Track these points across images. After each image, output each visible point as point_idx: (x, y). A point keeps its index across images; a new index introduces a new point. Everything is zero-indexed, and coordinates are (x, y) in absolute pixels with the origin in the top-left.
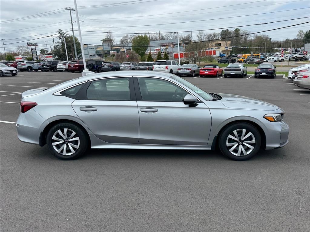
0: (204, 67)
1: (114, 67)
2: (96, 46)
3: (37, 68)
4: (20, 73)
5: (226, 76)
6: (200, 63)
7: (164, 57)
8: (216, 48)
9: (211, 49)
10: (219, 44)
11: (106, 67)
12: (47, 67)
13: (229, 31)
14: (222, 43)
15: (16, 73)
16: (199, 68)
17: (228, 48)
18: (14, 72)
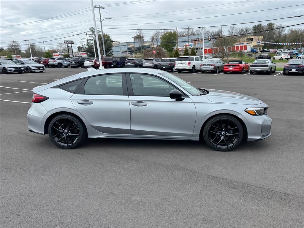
0: (228, 63)
1: (138, 64)
2: (128, 43)
3: (67, 65)
4: (47, 69)
5: (252, 73)
6: (228, 58)
7: (191, 53)
8: (247, 43)
9: (242, 44)
10: (251, 39)
11: (130, 63)
12: (75, 63)
13: (262, 26)
14: (254, 37)
15: (43, 69)
16: (224, 64)
17: (260, 43)
18: (41, 68)
